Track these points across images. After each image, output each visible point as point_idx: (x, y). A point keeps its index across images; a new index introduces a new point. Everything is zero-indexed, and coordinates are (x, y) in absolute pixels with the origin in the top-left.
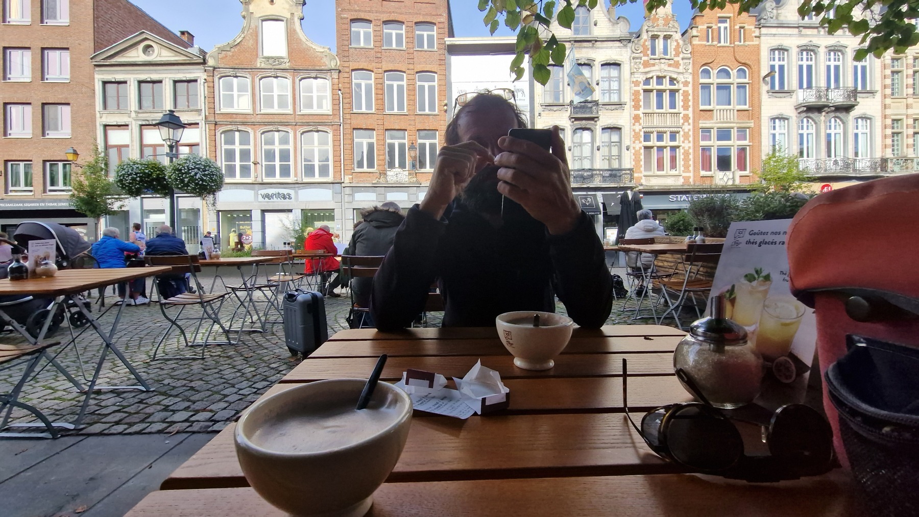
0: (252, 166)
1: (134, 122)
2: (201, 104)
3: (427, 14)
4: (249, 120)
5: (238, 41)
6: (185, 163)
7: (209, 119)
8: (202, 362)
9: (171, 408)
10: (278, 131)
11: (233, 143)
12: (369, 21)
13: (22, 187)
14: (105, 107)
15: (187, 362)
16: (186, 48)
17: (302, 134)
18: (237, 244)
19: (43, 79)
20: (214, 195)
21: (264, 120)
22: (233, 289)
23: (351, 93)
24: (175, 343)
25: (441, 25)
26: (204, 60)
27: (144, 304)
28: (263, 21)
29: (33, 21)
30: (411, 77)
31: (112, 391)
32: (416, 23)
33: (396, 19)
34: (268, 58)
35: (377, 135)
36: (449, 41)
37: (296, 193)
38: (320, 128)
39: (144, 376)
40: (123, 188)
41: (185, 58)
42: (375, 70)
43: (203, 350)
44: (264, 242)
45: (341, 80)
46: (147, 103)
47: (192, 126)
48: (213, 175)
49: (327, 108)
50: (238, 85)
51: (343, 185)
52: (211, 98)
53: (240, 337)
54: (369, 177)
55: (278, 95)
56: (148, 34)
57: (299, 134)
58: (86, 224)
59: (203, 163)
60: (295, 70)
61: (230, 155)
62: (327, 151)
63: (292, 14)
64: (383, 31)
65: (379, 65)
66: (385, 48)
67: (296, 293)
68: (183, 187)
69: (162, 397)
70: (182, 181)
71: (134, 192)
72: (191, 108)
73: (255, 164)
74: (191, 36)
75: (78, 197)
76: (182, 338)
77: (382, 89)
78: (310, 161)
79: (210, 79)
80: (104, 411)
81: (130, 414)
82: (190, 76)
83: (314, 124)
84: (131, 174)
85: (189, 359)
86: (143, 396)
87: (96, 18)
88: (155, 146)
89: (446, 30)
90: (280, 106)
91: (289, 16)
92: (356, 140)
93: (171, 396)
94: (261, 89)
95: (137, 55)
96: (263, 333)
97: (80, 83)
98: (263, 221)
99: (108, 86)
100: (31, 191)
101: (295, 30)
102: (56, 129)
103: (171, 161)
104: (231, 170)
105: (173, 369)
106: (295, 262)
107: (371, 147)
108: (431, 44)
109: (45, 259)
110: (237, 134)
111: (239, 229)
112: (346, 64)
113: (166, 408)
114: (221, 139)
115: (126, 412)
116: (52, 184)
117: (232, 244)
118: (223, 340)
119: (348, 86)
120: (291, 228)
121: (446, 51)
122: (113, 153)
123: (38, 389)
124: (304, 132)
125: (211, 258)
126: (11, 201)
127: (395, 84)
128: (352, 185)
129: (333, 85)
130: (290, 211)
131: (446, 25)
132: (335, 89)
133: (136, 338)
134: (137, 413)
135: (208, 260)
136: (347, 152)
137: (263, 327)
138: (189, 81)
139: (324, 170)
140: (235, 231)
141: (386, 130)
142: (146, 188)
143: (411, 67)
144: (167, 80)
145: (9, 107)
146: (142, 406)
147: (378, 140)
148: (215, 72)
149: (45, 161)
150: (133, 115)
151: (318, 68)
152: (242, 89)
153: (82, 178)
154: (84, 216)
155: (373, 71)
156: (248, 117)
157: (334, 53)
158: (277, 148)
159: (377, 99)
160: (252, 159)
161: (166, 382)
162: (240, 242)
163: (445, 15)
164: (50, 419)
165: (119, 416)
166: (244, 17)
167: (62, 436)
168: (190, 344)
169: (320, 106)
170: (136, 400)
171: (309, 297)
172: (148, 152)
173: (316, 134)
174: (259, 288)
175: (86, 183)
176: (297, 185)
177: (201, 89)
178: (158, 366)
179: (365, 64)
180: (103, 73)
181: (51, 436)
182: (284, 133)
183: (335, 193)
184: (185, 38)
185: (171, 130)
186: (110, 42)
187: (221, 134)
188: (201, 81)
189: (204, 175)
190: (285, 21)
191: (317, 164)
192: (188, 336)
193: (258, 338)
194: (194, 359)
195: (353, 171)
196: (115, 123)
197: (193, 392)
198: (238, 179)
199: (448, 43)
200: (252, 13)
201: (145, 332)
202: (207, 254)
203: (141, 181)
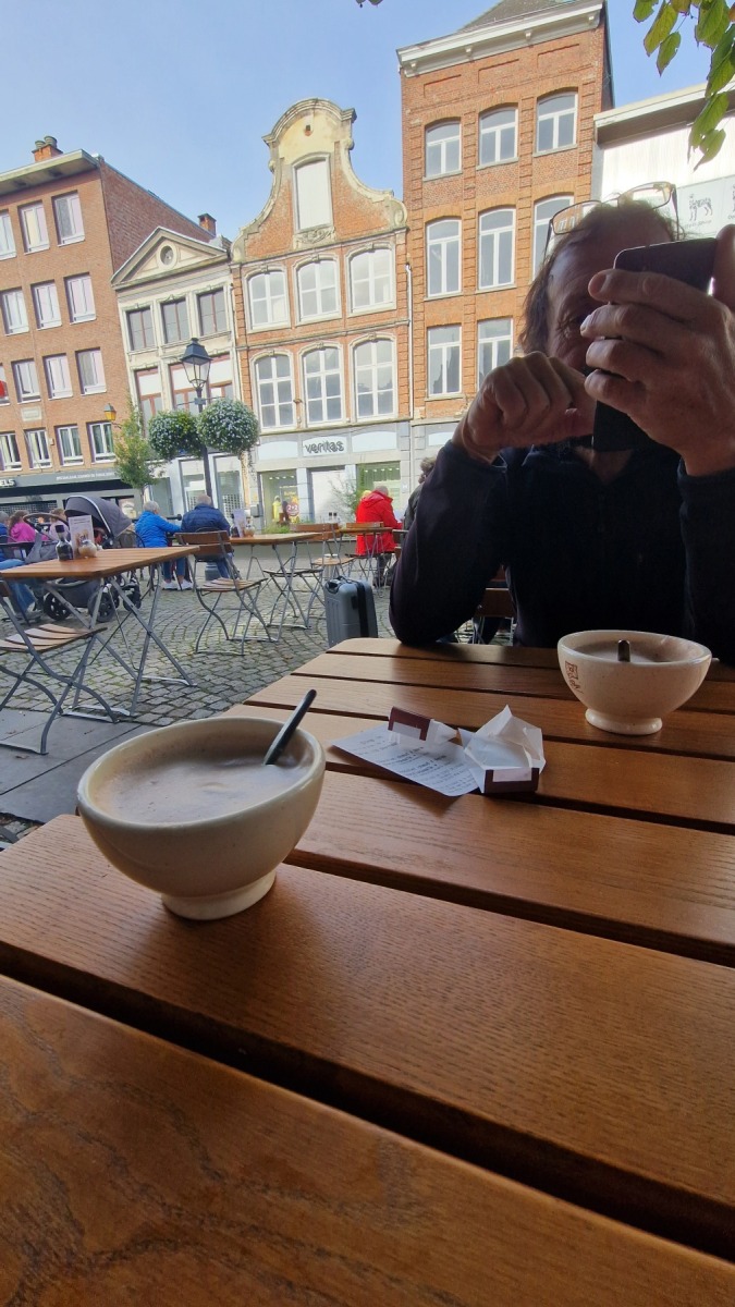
0: (294, 405)
1: (162, 362)
2: (230, 324)
3: (562, 73)
4: (287, 338)
5: (267, 213)
6: (215, 410)
7: (240, 345)
8: (241, 659)
9: (211, 706)
10: (324, 348)
11: (269, 375)
12: (456, 120)
13: (74, 457)
14: (133, 348)
15: (227, 658)
16: (207, 241)
17: (354, 348)
18: (282, 516)
19: (71, 320)
20: (249, 451)
21: (305, 335)
22: (272, 574)
23: (424, 267)
24: (215, 636)
25: (588, 89)
26: (229, 254)
27: (188, 589)
28: (297, 168)
29: (51, 244)
30: (524, 213)
31: (161, 682)
32: (539, 99)
33: (504, 101)
34: (306, 232)
35: (465, 333)
36: (603, 119)
37: (349, 441)
38: (380, 335)
39: (187, 670)
40: (157, 450)
41: (207, 257)
42: (464, 215)
43: (242, 645)
44: (312, 513)
45: (410, 245)
46: (172, 334)
47: (223, 357)
48: (246, 424)
49: (389, 301)
50: (272, 285)
51: (412, 423)
52: (240, 311)
53: (281, 633)
54: (451, 406)
55: (322, 291)
56: (166, 231)
57: (350, 349)
58: (132, 497)
59: (234, 409)
60: (343, 243)
61: (267, 392)
62: (390, 369)
63: (337, 143)
64: (479, 133)
65: (469, 204)
66: (482, 166)
67: (338, 582)
68: (215, 443)
69: (204, 694)
70: (214, 436)
71: (169, 455)
72: (220, 331)
73: (297, 403)
74: (212, 221)
75: (122, 465)
76: (223, 631)
77: (475, 248)
78: (367, 390)
79: (237, 283)
80: (153, 702)
81: (176, 708)
82: (214, 284)
83: (370, 329)
84: (163, 431)
85: (228, 655)
86: (186, 690)
87: (109, 222)
88: (185, 391)
89: (599, 96)
90: (325, 309)
91: (331, 149)
92: (431, 347)
93: (211, 693)
94: (300, 285)
95: (155, 267)
96: (306, 629)
97: (105, 317)
98: (310, 484)
99: (133, 316)
100: (81, 461)
101: (341, 172)
102: (92, 383)
103: (201, 410)
104: (269, 414)
105: (214, 664)
106: (344, 538)
107: (454, 353)
108: (565, 136)
109: (84, 537)
110: (273, 360)
111: (283, 497)
112: (418, 215)
113: (207, 706)
114: (255, 370)
115: (172, 705)
116: (98, 452)
117: (277, 516)
118: (263, 635)
119: (419, 253)
120: (343, 491)
121: (595, 143)
122: (146, 404)
123: (101, 673)
124: (357, 345)
125: (245, 535)
126: (67, 474)
127: (496, 232)
128: (424, 422)
129: (397, 256)
130: (342, 467)
131: (598, 87)
132: (402, 263)
133: (181, 627)
134: (181, 707)
135: (241, 538)
136: (419, 368)
137: (306, 623)
138: (213, 292)
139: (385, 403)
140: (278, 499)
141: (479, 321)
142: (179, 448)
143: (526, 192)
144: (190, 294)
145: (48, 360)
146: (186, 701)
147: (464, 341)
148: (243, 272)
149: (88, 424)
150: (161, 352)
151: (375, 232)
152: (275, 290)
153: (122, 442)
154: (129, 487)
155: (458, 217)
156: (286, 332)
157: (399, 197)
158: (323, 374)
159: (465, 269)
160: (293, 397)
161: (207, 678)
162: (285, 515)
163: (598, 64)
164: (111, 703)
165: (166, 708)
166: (272, 170)
167: (121, 721)
168: (230, 638)
169: (379, 298)
170: (181, 694)
171: (353, 587)
172: (180, 398)
173: (373, 345)
174: (299, 574)
175: (126, 447)
176: (350, 430)
177: (228, 300)
178: (200, 659)
179: (448, 206)
180: (125, 299)
181: (110, 720)
182: (333, 350)
183: (400, 437)
184: (205, 227)
185: (197, 367)
186: (127, 254)
187: (255, 363)
188: (227, 288)
189: (237, 425)
190: (327, 160)
191: (375, 393)
192: (229, 628)
193: (301, 636)
194: (235, 656)
195: (426, 399)
196: (144, 367)
197: (232, 692)
198: (278, 427)
199: (599, 124)
200: (283, 159)
201: (189, 621)
202: (240, 530)
203: (173, 439)
